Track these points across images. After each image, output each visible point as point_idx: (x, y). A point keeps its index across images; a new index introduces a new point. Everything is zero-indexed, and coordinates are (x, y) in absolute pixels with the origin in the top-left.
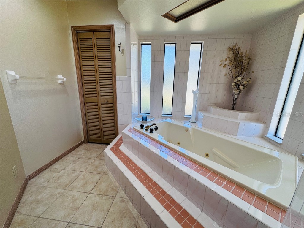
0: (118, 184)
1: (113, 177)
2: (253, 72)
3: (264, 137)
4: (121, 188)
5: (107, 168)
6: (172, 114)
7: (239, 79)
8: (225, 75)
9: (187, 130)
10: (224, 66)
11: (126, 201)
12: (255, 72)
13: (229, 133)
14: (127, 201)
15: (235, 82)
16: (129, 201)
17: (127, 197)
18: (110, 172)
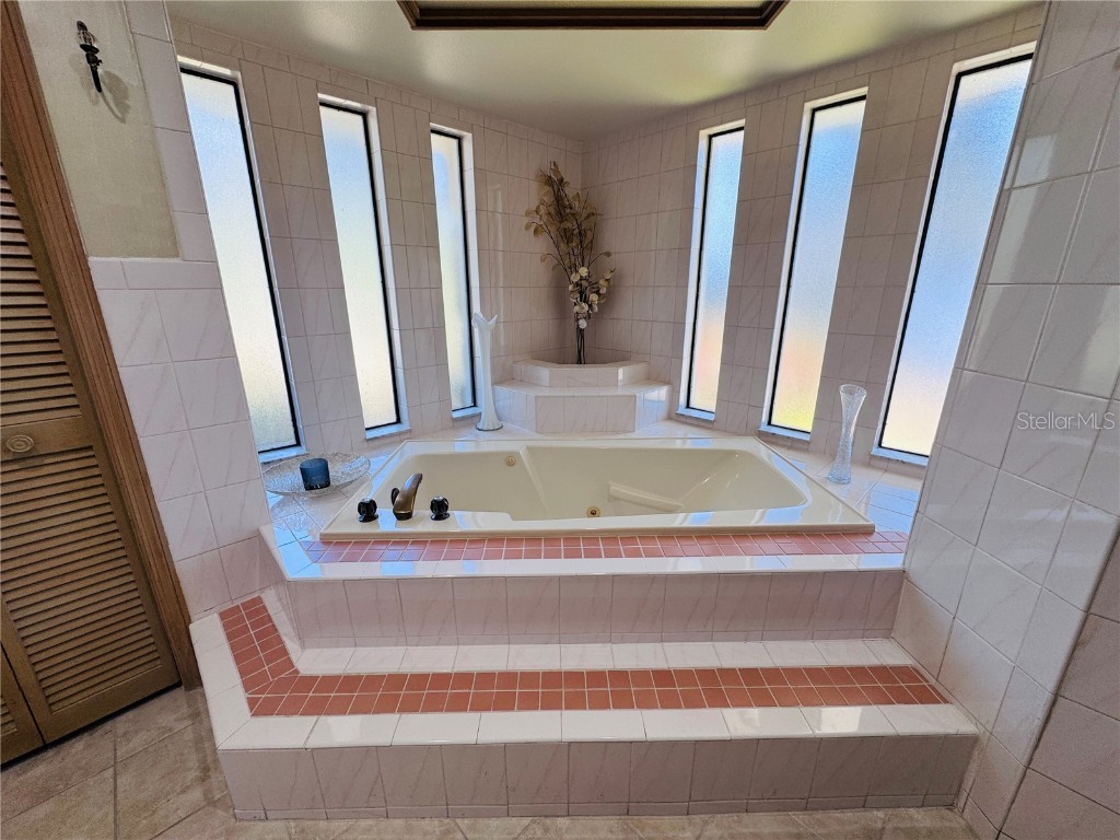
0: (436, 822)
1: (370, 822)
2: (608, 254)
3: (673, 416)
4: (466, 821)
5: (280, 824)
6: (399, 421)
7: (584, 271)
8: (543, 260)
9: (511, 460)
10: (535, 231)
11: (539, 834)
12: (613, 256)
13: (616, 432)
14: (546, 830)
15: (575, 281)
16: (548, 821)
17: (526, 821)
18: (323, 824)
